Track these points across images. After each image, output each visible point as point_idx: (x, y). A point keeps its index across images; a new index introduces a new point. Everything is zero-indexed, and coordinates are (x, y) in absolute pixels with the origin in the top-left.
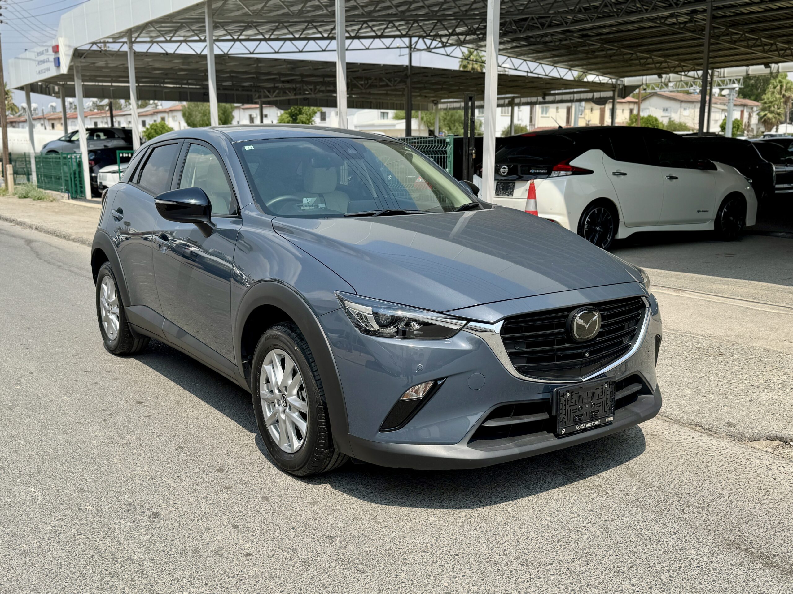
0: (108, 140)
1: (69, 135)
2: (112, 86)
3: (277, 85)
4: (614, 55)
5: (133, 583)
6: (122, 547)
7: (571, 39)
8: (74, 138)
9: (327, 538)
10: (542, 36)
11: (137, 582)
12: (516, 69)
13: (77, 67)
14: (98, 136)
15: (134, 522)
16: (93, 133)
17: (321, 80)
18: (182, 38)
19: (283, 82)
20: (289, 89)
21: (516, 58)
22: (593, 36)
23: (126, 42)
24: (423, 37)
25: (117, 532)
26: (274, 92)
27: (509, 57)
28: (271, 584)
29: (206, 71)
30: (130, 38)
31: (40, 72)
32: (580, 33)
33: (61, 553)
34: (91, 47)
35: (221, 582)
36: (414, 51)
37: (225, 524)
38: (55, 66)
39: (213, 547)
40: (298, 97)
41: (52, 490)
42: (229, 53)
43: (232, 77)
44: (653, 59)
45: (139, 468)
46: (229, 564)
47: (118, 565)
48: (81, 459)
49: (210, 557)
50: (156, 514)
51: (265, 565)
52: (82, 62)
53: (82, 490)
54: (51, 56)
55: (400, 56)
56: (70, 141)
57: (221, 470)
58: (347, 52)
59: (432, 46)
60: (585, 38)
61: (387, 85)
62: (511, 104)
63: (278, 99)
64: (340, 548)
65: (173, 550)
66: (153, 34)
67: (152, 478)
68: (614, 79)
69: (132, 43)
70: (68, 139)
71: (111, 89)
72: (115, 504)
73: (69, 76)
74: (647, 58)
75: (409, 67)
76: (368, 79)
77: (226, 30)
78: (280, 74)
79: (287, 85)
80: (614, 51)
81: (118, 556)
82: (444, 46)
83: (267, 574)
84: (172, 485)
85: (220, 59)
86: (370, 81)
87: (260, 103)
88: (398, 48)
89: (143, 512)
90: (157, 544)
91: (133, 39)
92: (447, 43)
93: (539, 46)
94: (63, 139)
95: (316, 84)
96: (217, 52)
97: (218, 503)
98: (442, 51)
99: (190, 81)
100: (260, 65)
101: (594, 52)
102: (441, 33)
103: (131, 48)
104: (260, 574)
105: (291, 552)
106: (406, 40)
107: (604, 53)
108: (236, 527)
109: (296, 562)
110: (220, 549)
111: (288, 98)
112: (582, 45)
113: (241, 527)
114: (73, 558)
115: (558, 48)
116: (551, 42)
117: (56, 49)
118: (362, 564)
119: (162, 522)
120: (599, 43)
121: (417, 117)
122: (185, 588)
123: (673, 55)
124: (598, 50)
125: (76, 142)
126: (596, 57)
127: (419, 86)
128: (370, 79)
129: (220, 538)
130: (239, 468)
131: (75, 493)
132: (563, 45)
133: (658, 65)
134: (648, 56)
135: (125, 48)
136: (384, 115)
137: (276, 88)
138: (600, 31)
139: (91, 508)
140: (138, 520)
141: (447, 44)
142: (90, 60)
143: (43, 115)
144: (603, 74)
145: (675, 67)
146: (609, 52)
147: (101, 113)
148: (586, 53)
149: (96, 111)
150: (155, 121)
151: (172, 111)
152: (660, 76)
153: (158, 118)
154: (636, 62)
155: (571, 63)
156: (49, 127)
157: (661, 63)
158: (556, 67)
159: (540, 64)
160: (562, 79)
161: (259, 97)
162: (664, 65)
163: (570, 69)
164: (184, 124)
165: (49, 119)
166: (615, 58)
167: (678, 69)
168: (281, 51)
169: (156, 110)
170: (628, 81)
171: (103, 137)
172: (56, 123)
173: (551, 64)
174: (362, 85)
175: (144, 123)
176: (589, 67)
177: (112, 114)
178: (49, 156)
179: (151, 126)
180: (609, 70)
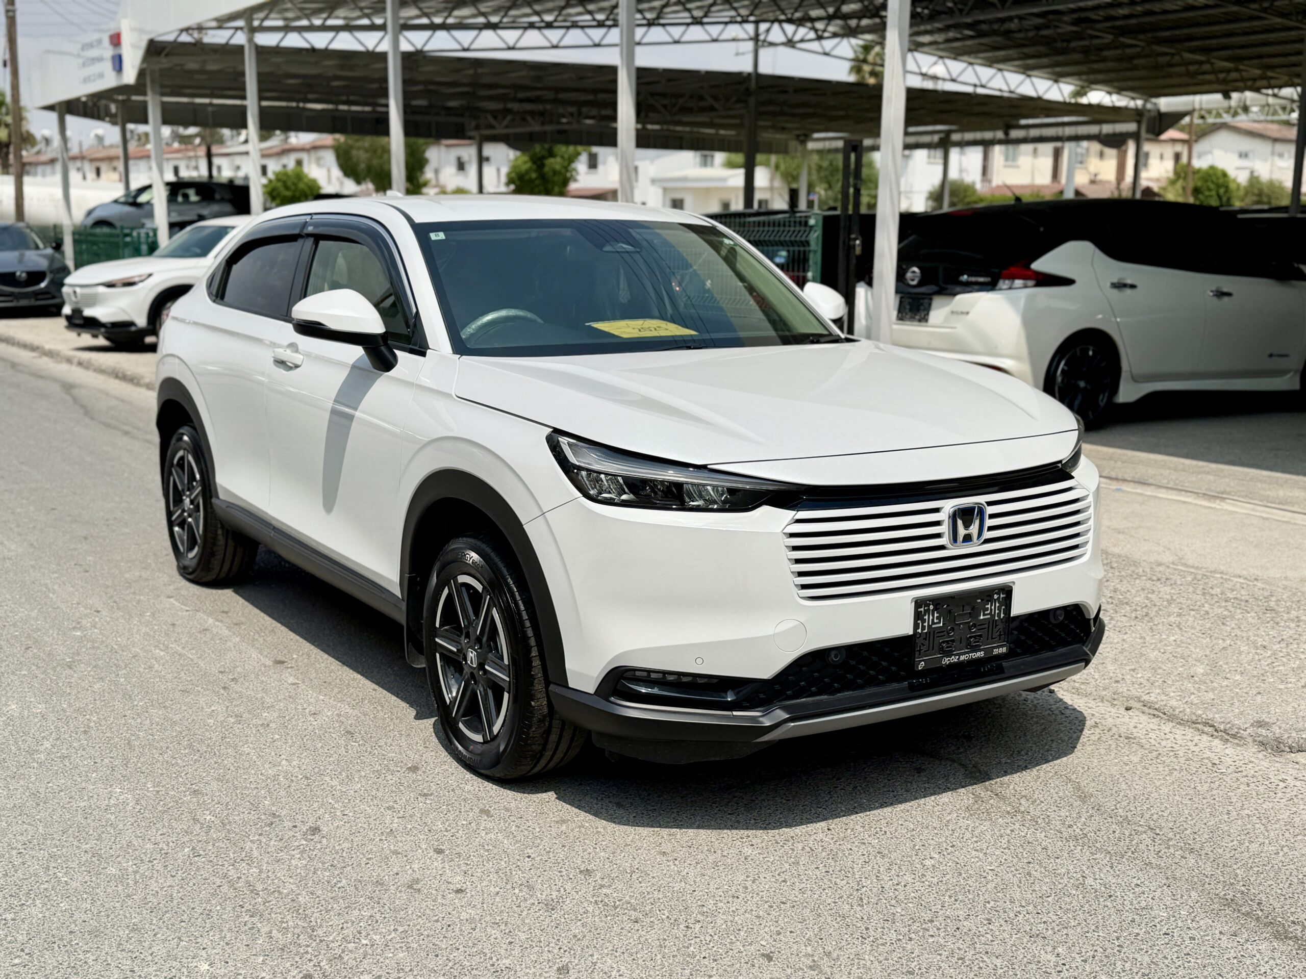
0: (204, 204)
1: (133, 194)
2: (211, 104)
3: (510, 105)
4: (1138, 56)
7: (1056, 27)
8: (143, 198)
9: (581, 872)
10: (1002, 21)
12: (953, 80)
13: (152, 72)
14: (186, 196)
16: (176, 189)
17: (591, 97)
18: (340, 22)
19: (522, 101)
20: (531, 113)
21: (955, 59)
22: (1098, 21)
23: (241, 28)
24: (780, 22)
26: (504, 118)
27: (941, 57)
29: (385, 80)
30: (250, 21)
31: (86, 80)
32: (1075, 16)
34: (179, 36)
36: (763, 46)
38: (114, 69)
40: (548, 128)
42: (426, 48)
43: (429, 91)
44: (1212, 64)
52: (164, 62)
54: (108, 52)
55: (737, 54)
56: (135, 204)
58: (638, 49)
59: (797, 38)
60: (1084, 25)
61: (712, 109)
62: (945, 144)
63: (511, 131)
64: (602, 886)
66: (290, 15)
68: (1139, 99)
69: (253, 30)
70: (131, 200)
71: (210, 109)
73: (139, 87)
74: (1201, 63)
75: (753, 76)
76: (677, 96)
77: (420, 9)
78: (518, 88)
79: (528, 107)
80: (1138, 50)
82: (820, 38)
85: (411, 60)
86: (681, 101)
87: (478, 138)
88: (734, 40)
91: (256, 23)
92: (824, 31)
93: (998, 39)
94: (122, 200)
95: (580, 104)
96: (405, 47)
98: (815, 46)
99: (352, 98)
100: (480, 71)
101: (1101, 50)
102: (814, 13)
103: (250, 40)
106: (750, 28)
107: (1119, 52)
111: (529, 129)
112: (1079, 36)
115: (1034, 42)
116: (1020, 31)
117: (116, 40)
118: (635, 910)
120: (1108, 33)
121: (766, 164)
123: (1250, 58)
124: (1108, 47)
125: (147, 207)
126: (1104, 60)
127: (771, 108)
128: (681, 96)
132: (1042, 36)
133: (1222, 76)
134: (1202, 58)
135: (240, 39)
136: (705, 162)
137: (508, 111)
138: (1112, 12)
141: (826, 34)
142: (175, 60)
143: (81, 152)
144: (1120, 91)
145: (1254, 80)
146: (1129, 51)
147: (187, 150)
148: (1085, 51)
149: (176, 145)
150: (284, 166)
151: (315, 148)
152: (1227, 96)
153: (290, 162)
154: (1181, 69)
155: (1058, 69)
156: (91, 175)
157: (1228, 71)
158: (1029, 76)
159: (1000, 70)
160: (1040, 99)
161: (477, 128)
162: (1234, 75)
163: (1056, 81)
164: (336, 172)
165: (92, 160)
166: (1141, 61)
167: (1259, 83)
168: (518, 45)
169: (287, 147)
170: (1166, 104)
171: (194, 198)
172: (104, 167)
173: (1022, 70)
174: (665, 106)
175: (264, 170)
176: (1092, 77)
177: (209, 156)
178: (98, 230)
179: (277, 175)
180: (1130, 84)
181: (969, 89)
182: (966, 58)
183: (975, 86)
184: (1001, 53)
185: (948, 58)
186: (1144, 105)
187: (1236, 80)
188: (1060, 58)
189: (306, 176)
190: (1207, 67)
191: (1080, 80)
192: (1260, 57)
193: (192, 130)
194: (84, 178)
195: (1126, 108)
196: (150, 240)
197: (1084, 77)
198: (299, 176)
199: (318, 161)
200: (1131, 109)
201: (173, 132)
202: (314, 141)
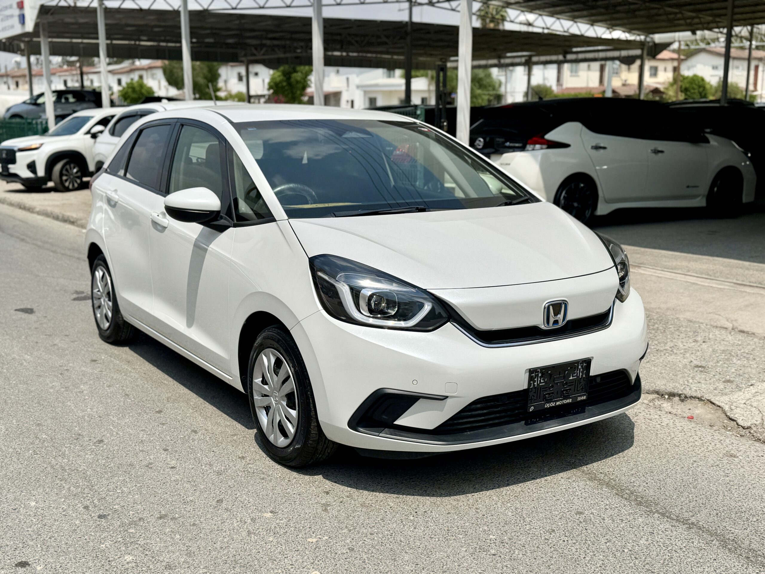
0: (78, 103)
1: (35, 98)
2: (82, 43)
3: (264, 42)
4: (638, 10)
5: (77, 485)
6: (70, 463)
8: (40, 101)
9: (239, 458)
11: (81, 484)
12: (530, 25)
13: (44, 24)
14: (67, 99)
15: (82, 446)
16: (61, 95)
19: (271, 39)
20: (278, 46)
21: (531, 12)
25: (67, 452)
26: (261, 49)
27: (523, 11)
28: (188, 486)
31: (5, 29)
33: (20, 466)
35: (148, 484)
36: (415, 5)
37: (158, 448)
39: (145, 463)
40: (288, 55)
41: (13, 424)
42: (210, 8)
43: (215, 33)
44: (682, 14)
45: (89, 410)
46: (156, 473)
47: (66, 473)
48: (39, 403)
49: (141, 469)
50: (101, 441)
51: (185, 474)
53: (39, 425)
54: (16, 12)
55: (399, 10)
56: (36, 104)
57: (160, 412)
58: (324, 8)
59: (435, 1)
61: (386, 43)
62: (529, 63)
63: (266, 57)
64: (249, 464)
65: (112, 464)
67: (100, 417)
68: (642, 35)
70: (33, 102)
71: (81, 46)
72: (66, 434)
73: (36, 33)
75: (409, 24)
76: (364, 36)
78: (267, 31)
79: (276, 42)
81: (67, 468)
82: (448, 0)
83: (186, 479)
84: (117, 421)
86: (367, 38)
87: (246, 61)
88: (397, 2)
89: (90, 440)
90: (100, 461)
94: (29, 101)
95: (307, 41)
97: (154, 434)
99: (168, 38)
100: (243, 21)
101: (615, 6)
103: (101, 4)
104: (180, 479)
105: (208, 466)
107: (627, 7)
108: (166, 450)
109: (211, 472)
110: (151, 464)
111: (275, 56)
113: (170, 450)
114: (30, 469)
118: (264, 474)
119: (105, 446)
122: (119, 487)
123: (706, 10)
125: (43, 106)
127: (422, 43)
128: (367, 36)
129: (152, 457)
130: (176, 411)
131: (33, 426)
134: (677, 11)
136: (389, 75)
137: (262, 46)
139: (46, 437)
140: (85, 445)
142: (58, 17)
143: (6, 71)
144: (630, 31)
145: (708, 23)
146: (632, 7)
147: (71, 70)
148: (606, 7)
149: (65, 67)
150: (132, 79)
151: (150, 68)
152: (694, 33)
153: (135, 76)
154: (664, 17)
155: (593, 18)
156: (13, 86)
157: (693, 18)
158: (576, 22)
159: (558, 19)
160: (582, 36)
161: (245, 55)
162: (696, 21)
163: (592, 25)
164: (164, 83)
165: (13, 77)
166: (642, 13)
167: (712, 25)
168: (267, 5)
169: (133, 67)
170: (659, 38)
171: (72, 100)
172: (21, 81)
173: (571, 19)
174: (357, 42)
175: (119, 82)
176: (614, 22)
177: (82, 74)
178: (14, 120)
179: (128, 84)
180: (636, 26)
181: (540, 30)
182: (537, 12)
183: (543, 28)
184: (558, 9)
185: (527, 11)
186: (645, 39)
187: (698, 24)
188: (594, 11)
189: (145, 85)
190: (679, 16)
191: (607, 24)
192: (711, 9)
193: (74, 58)
194: (9, 88)
195: (635, 41)
196: (44, 126)
197: (609, 22)
198: (142, 85)
199: (153, 77)
200: (638, 42)
201: (63, 59)
202: (149, 64)
